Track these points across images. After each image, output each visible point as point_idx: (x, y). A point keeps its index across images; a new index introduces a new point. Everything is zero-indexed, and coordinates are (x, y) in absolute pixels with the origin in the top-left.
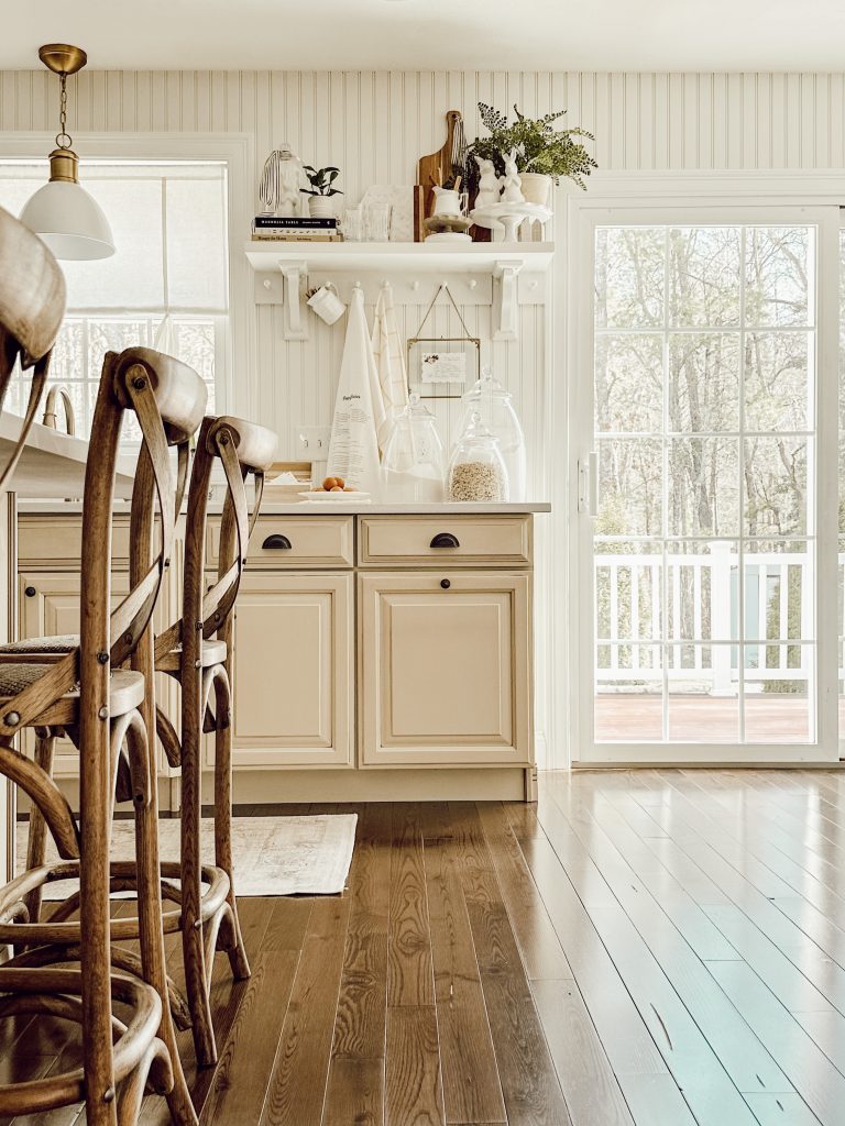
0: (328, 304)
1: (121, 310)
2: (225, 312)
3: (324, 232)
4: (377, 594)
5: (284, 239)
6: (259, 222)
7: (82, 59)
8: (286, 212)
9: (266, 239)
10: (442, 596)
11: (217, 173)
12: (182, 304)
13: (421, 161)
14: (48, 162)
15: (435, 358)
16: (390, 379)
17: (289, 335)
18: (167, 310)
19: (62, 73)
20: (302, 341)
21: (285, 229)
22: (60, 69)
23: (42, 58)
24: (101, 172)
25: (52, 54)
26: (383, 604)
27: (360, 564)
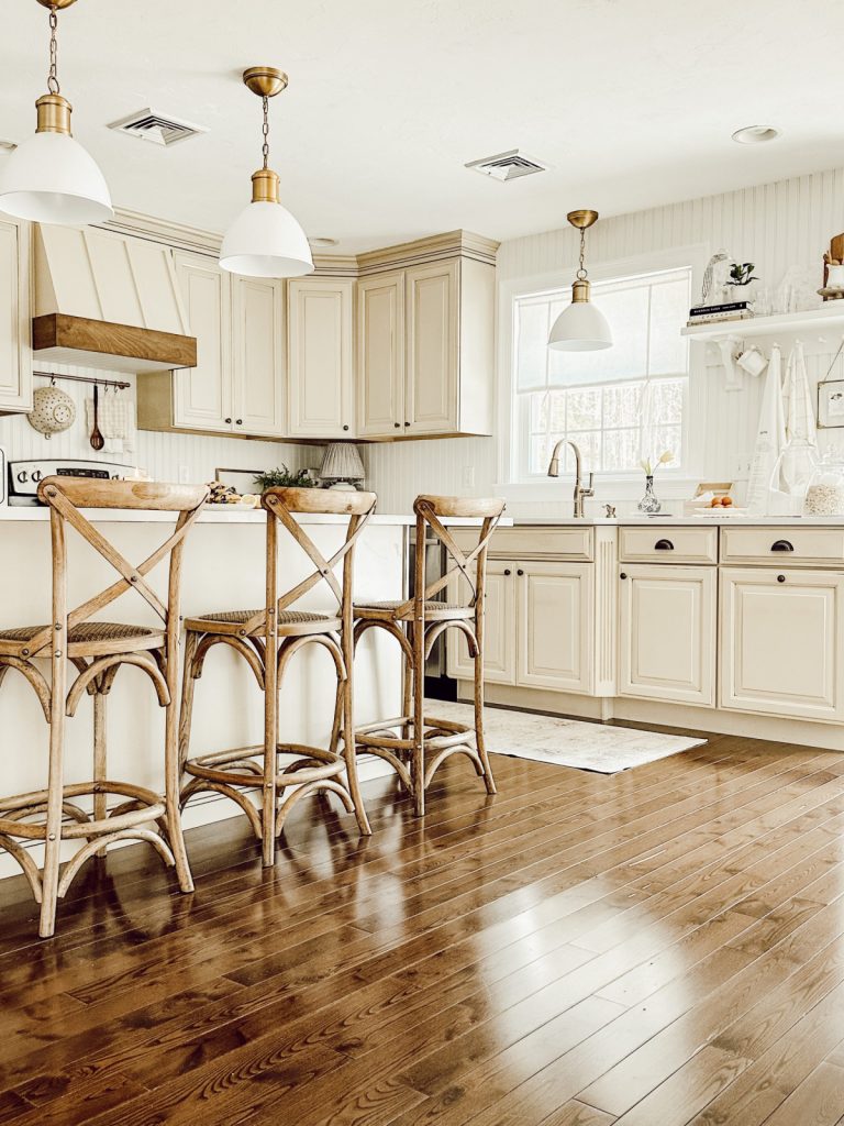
0: (752, 362)
1: (620, 381)
2: (686, 375)
3: (737, 313)
4: (733, 584)
5: (726, 320)
6: (693, 313)
7: (595, 216)
8: (718, 301)
9: (696, 324)
10: (779, 588)
11: (684, 275)
12: (658, 373)
13: (832, 241)
14: (571, 289)
15: (840, 395)
16: (794, 415)
17: (728, 387)
18: (648, 377)
19: (581, 228)
20: (738, 390)
21: (710, 315)
22: (580, 225)
23: (569, 220)
24: (611, 288)
25: (574, 217)
26: (737, 591)
27: (721, 561)
